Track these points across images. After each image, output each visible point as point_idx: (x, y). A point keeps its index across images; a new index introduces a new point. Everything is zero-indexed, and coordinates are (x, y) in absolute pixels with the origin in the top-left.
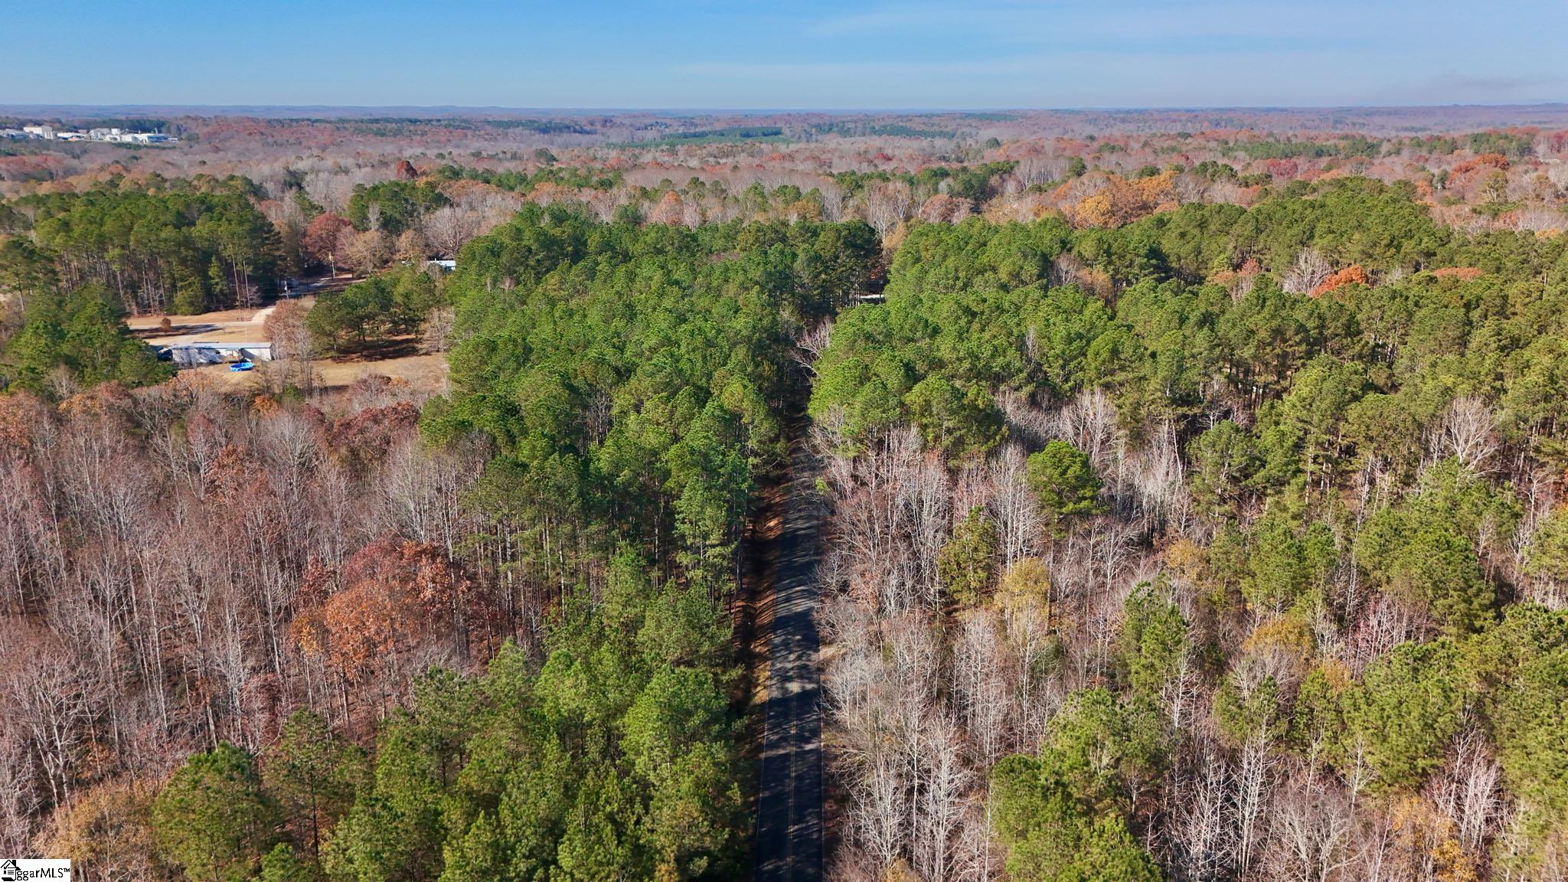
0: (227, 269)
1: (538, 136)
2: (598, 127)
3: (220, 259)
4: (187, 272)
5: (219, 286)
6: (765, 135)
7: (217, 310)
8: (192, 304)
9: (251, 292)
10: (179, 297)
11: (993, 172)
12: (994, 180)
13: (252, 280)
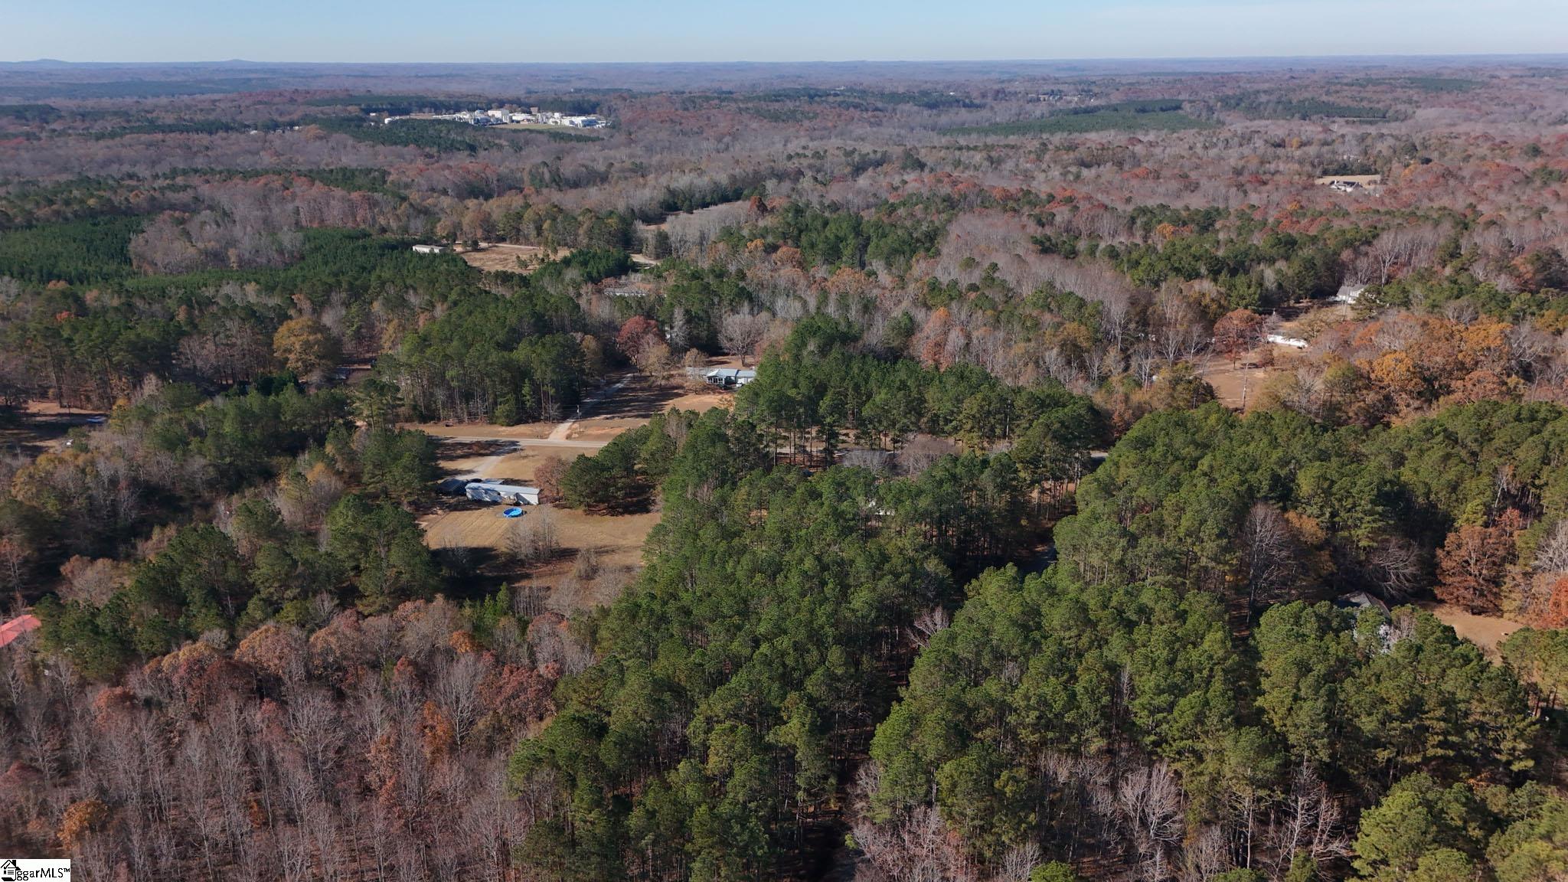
0: (536, 389)
1: (926, 112)
2: (989, 100)
3: (532, 381)
4: (506, 390)
5: (529, 402)
6: (1162, 110)
7: (526, 422)
8: (507, 416)
9: (553, 409)
10: (500, 410)
11: (1349, 244)
12: (1346, 255)
13: (554, 399)
